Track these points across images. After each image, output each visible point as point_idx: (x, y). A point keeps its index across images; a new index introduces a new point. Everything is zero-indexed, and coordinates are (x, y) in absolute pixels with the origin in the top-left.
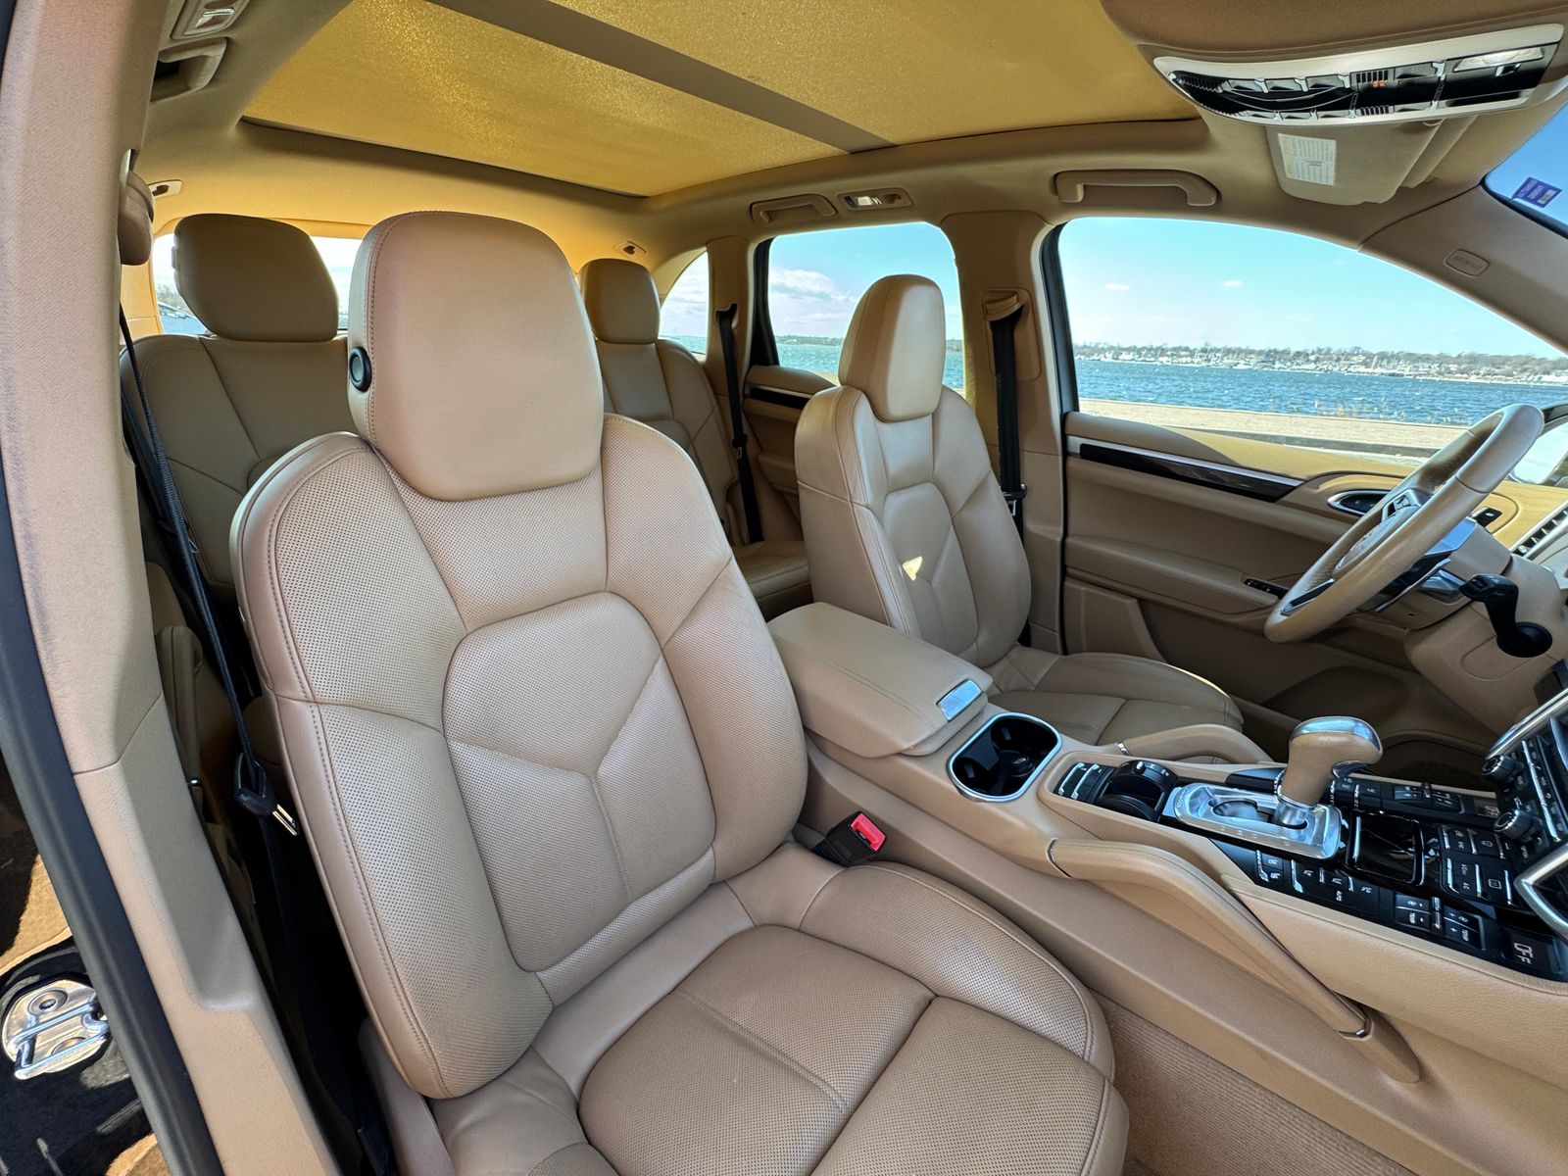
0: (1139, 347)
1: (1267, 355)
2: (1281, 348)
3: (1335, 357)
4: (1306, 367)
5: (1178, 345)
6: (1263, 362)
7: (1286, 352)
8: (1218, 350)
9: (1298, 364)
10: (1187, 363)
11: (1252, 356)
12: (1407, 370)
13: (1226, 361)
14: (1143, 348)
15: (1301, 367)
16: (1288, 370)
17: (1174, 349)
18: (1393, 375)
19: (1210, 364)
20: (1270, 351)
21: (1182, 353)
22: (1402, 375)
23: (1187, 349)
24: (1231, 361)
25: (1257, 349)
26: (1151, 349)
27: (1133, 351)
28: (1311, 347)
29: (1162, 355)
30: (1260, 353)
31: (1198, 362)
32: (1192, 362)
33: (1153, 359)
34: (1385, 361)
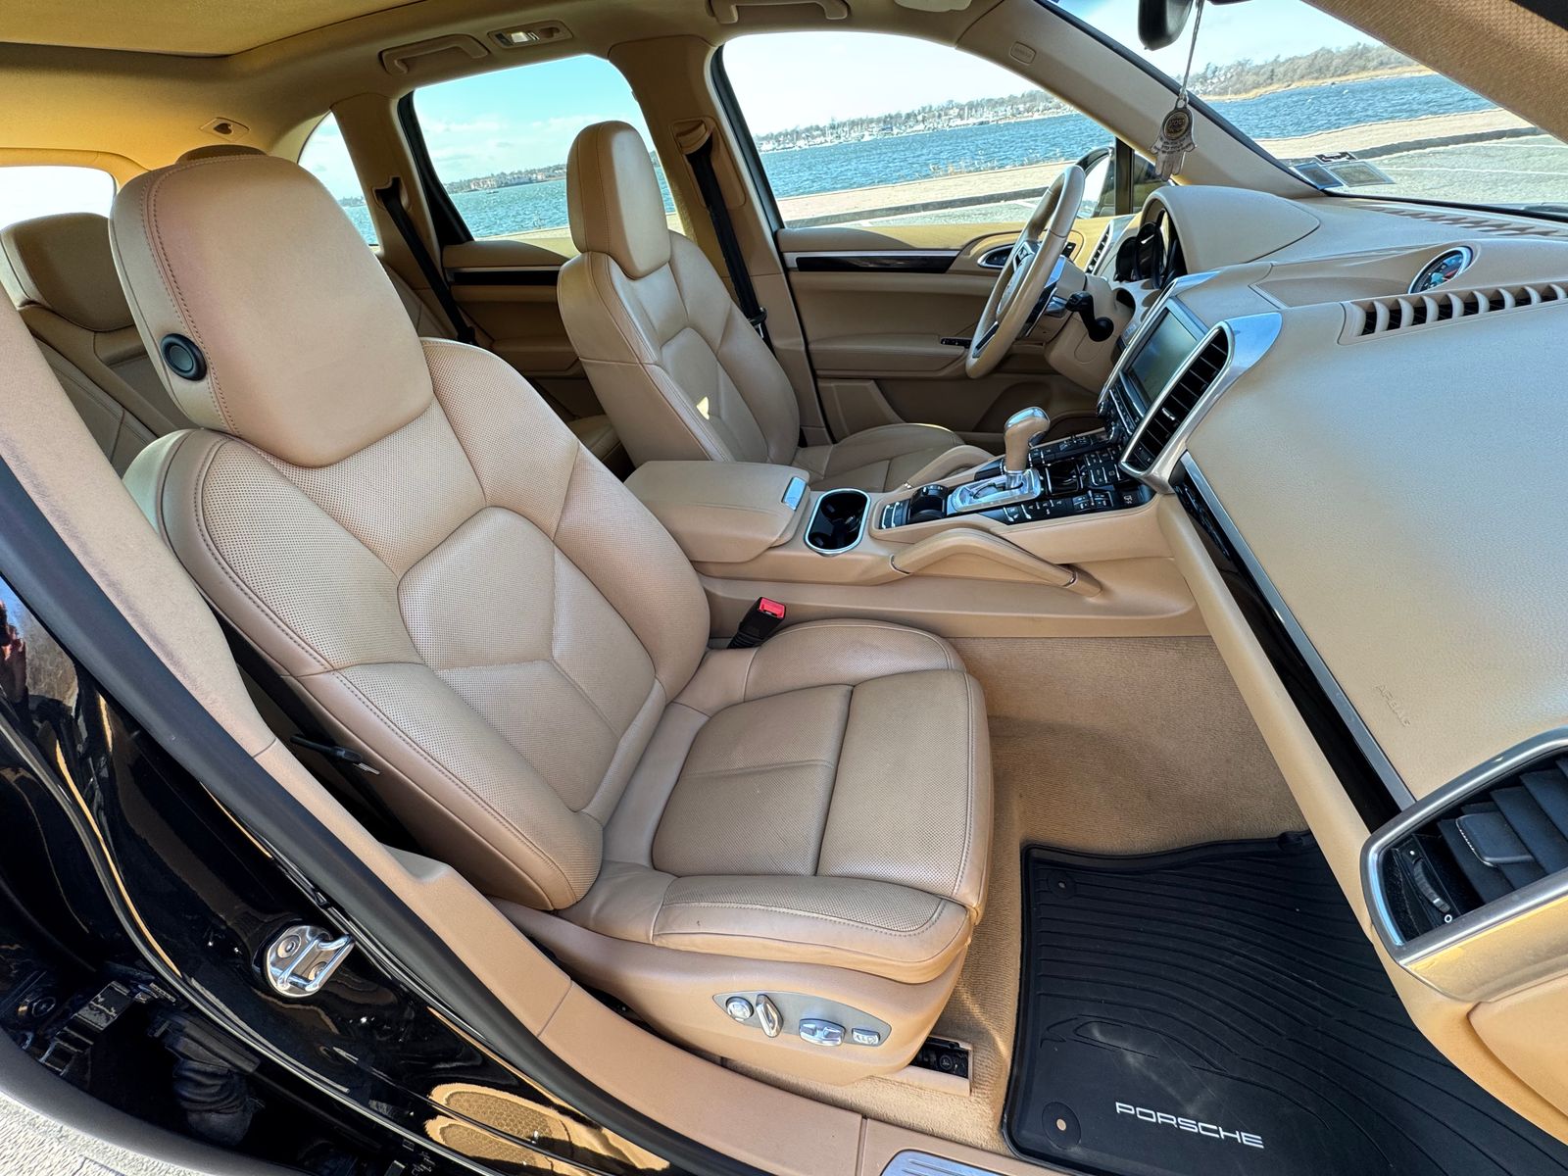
0: (775, 133)
1: (885, 122)
2: (893, 113)
3: (937, 114)
4: (916, 128)
5: (808, 126)
6: (883, 130)
7: (898, 116)
8: (844, 124)
9: (911, 127)
10: (821, 143)
11: (874, 125)
12: (991, 116)
13: (853, 135)
14: (780, 134)
15: (914, 129)
16: (904, 134)
17: (807, 130)
18: (982, 123)
19: (841, 140)
20: (886, 117)
21: (815, 133)
22: (988, 122)
23: (818, 128)
24: (857, 134)
25: (875, 117)
26: (786, 135)
27: (771, 138)
28: (916, 108)
29: (797, 139)
30: (879, 121)
31: (830, 140)
32: (826, 141)
33: (791, 145)
34: (974, 110)
